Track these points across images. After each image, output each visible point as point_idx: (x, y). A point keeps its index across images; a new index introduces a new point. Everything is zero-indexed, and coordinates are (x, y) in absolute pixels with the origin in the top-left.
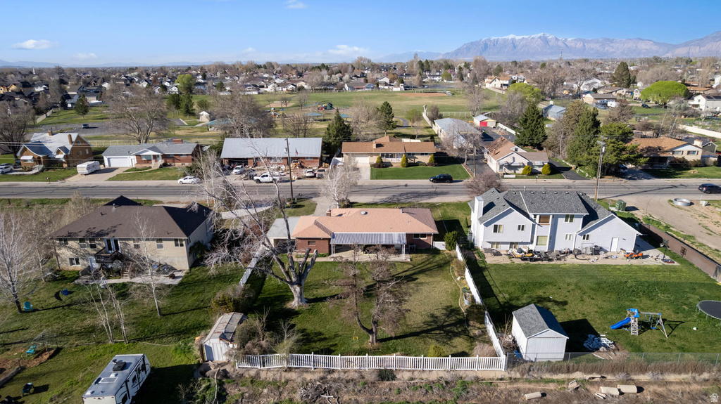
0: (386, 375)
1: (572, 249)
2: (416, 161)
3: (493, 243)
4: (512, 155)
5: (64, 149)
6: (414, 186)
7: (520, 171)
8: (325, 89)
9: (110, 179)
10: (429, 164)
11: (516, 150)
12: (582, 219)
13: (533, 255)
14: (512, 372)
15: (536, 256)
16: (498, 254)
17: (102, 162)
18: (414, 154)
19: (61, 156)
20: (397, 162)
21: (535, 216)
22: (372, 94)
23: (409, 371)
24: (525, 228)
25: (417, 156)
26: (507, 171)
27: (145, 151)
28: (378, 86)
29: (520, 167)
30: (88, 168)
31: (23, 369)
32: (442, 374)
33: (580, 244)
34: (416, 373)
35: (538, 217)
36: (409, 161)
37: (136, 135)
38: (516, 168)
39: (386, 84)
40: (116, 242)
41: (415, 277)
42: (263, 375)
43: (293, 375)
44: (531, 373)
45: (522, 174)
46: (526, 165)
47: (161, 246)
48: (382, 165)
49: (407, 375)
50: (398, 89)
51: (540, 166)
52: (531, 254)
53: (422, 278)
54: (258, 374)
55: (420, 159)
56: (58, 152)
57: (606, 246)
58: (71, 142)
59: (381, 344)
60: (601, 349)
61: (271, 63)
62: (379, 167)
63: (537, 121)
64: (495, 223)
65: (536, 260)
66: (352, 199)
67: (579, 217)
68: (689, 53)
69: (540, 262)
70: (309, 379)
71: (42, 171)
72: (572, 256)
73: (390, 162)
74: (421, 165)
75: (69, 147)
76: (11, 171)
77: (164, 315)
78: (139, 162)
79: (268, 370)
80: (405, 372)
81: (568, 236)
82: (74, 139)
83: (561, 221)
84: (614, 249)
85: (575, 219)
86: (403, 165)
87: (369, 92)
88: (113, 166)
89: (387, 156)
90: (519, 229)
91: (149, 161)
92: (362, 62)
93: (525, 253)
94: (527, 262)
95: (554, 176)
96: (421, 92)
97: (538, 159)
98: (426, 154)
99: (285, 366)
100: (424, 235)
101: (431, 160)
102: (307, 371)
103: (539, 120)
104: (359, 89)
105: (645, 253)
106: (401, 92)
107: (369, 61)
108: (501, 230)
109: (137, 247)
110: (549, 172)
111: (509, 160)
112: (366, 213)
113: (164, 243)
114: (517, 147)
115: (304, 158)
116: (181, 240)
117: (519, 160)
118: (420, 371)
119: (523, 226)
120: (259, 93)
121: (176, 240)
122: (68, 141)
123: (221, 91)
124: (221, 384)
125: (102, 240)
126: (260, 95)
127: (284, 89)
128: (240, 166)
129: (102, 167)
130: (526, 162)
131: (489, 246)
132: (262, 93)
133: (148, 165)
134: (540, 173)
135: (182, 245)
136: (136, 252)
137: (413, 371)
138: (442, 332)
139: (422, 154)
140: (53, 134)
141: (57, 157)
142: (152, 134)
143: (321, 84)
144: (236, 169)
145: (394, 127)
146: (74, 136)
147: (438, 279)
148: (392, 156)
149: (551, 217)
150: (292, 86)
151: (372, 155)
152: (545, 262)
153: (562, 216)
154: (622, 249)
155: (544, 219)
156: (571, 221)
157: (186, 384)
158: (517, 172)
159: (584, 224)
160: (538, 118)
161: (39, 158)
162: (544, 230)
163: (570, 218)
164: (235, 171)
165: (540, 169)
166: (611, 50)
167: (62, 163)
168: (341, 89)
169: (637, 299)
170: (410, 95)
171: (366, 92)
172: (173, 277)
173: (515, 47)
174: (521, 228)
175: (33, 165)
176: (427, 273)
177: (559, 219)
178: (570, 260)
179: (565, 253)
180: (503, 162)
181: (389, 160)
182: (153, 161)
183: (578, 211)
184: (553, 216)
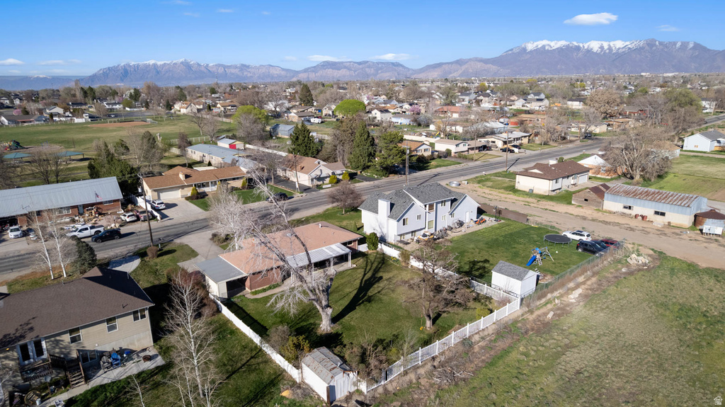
0: (468, 343)
1: (446, 227)
2: (230, 186)
3: (401, 235)
4: (320, 168)
7: (327, 181)
10: (243, 187)
11: (319, 163)
12: (450, 202)
15: (435, 237)
18: (226, 180)
20: (211, 190)
23: (476, 334)
26: (318, 183)
28: (52, 118)
29: (326, 177)
32: (493, 327)
33: (451, 221)
34: (480, 333)
35: (428, 206)
38: (324, 179)
40: (38, 344)
41: (378, 276)
42: (390, 388)
43: (412, 376)
44: (531, 305)
45: (329, 184)
46: (331, 175)
47: (113, 328)
48: (199, 196)
49: (477, 337)
50: (83, 120)
51: (340, 175)
52: (432, 236)
53: (384, 275)
54: (385, 389)
55: (232, 184)
57: (463, 219)
59: (436, 326)
62: (198, 198)
64: (404, 218)
68: (308, 77)
72: (449, 231)
73: (205, 192)
74: (235, 190)
79: (391, 381)
81: (443, 217)
84: (467, 220)
85: (446, 203)
87: (42, 125)
89: (202, 186)
90: (418, 218)
93: (429, 236)
96: (115, 122)
97: (338, 168)
98: (238, 178)
99: (402, 371)
100: (351, 242)
101: (243, 184)
102: (417, 367)
108: (407, 222)
109: (75, 340)
110: (349, 178)
111: (318, 172)
113: (118, 322)
115: (101, 203)
116: (143, 311)
117: (325, 172)
118: (481, 331)
119: (420, 216)
121: (135, 313)
125: (12, 349)
130: (330, 172)
134: (342, 181)
135: (143, 317)
139: (234, 179)
149: (435, 204)
153: (440, 203)
154: (471, 219)
156: (444, 205)
158: (325, 182)
162: (432, 216)
165: (341, 178)
166: (249, 75)
172: (148, 358)
173: (158, 72)
176: (381, 270)
177: (438, 205)
178: (452, 234)
180: (313, 175)
181: (205, 189)
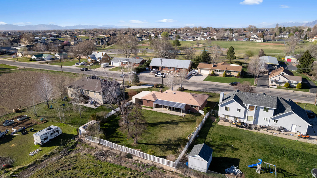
0: (130, 156)
1: (267, 126)
2: (231, 74)
3: (225, 116)
4: (279, 76)
5: (100, 58)
6: (220, 86)
7: (283, 85)
8: (223, 40)
9: (109, 70)
10: (238, 77)
11: (283, 74)
12: (273, 111)
13: (241, 125)
14: (178, 170)
15: (243, 125)
16: (226, 121)
17: (110, 64)
18: (230, 71)
19: (99, 60)
20: (221, 74)
21: (247, 105)
22: (247, 43)
23: (138, 157)
24: (241, 111)
25: (232, 72)
26: (275, 84)
27: (124, 61)
28: (250, 39)
29: (283, 83)
30: (104, 65)
31: (36, 124)
32: (149, 162)
33: (272, 124)
34: (140, 159)
35: (248, 106)
36: (228, 74)
37: (126, 54)
38: (280, 83)
39: (255, 38)
40: (83, 90)
41: (178, 123)
42: (92, 144)
43: (100, 147)
44: (186, 173)
45: (284, 87)
46: (287, 82)
49: (137, 158)
50: (260, 41)
51: (296, 84)
52: (240, 124)
53: (181, 124)
54: (90, 143)
55: (233, 74)
56: (98, 59)
57: (288, 128)
58: (103, 56)
59: (138, 145)
60: (232, 174)
61: (209, 27)
62: (212, 75)
63: (309, 60)
64: (226, 106)
65: (242, 127)
66: (185, 87)
67: (272, 109)
69: (244, 129)
70: (104, 149)
71: (92, 65)
72: (266, 129)
73: (218, 74)
74: (233, 77)
75: (102, 57)
76: (84, 64)
77: (82, 118)
78: (122, 65)
79: (94, 143)
80: (136, 157)
81: (266, 119)
82: (104, 55)
83: (261, 110)
84: (293, 131)
85: (269, 111)
86: (224, 76)
87: (245, 42)
88: (114, 65)
89: (217, 71)
90: (238, 111)
91: (125, 65)
92: (252, 27)
93: (237, 123)
94: (237, 127)
95: (303, 90)
96: (271, 43)
97: (295, 80)
98: (237, 72)
99: (99, 143)
100: (195, 107)
101: (238, 75)
102: (105, 146)
103: (310, 60)
104: (240, 40)
105: (311, 137)
106: (261, 42)
107: (255, 27)
108: (229, 110)
109: (88, 93)
110: (300, 87)
111: (277, 79)
112: (175, 93)
113: (96, 93)
114: (284, 73)
116: (101, 93)
117: (283, 79)
118: (142, 158)
119: (240, 110)
120: (194, 40)
121: (99, 93)
122: (102, 55)
123: (179, 39)
124: (77, 143)
125: (79, 89)
126: (194, 41)
127: (205, 39)
128: (154, 70)
129: (110, 65)
130: (287, 81)
131: (224, 117)
132: (195, 41)
133: (124, 66)
134: (295, 87)
135: (101, 95)
136: (88, 95)
137: (139, 157)
138: (167, 147)
139: (234, 72)
140: (98, 52)
141: (98, 60)
142: (132, 55)
143: (222, 38)
144: (153, 70)
145: (235, 58)
146: (104, 53)
147: (188, 126)
148: (220, 71)
149: (255, 107)
150: (209, 38)
151: (210, 70)
152: (248, 129)
153: (262, 108)
154: (298, 132)
155: (251, 108)
156: (267, 111)
157: (64, 140)
158: (281, 85)
159: (274, 114)
160: (309, 58)
161: (92, 60)
162: (251, 113)
163: (266, 110)
164: (152, 71)
165: (296, 85)
167: (99, 63)
168: (232, 39)
169: (280, 158)
170: (265, 44)
171: (243, 42)
172: (96, 106)
174: (239, 110)
175: (91, 63)
176: (186, 123)
177: (260, 109)
178: (264, 131)
179: (262, 127)
181: (218, 73)
182: (126, 65)
183: (271, 106)
184: (257, 107)
